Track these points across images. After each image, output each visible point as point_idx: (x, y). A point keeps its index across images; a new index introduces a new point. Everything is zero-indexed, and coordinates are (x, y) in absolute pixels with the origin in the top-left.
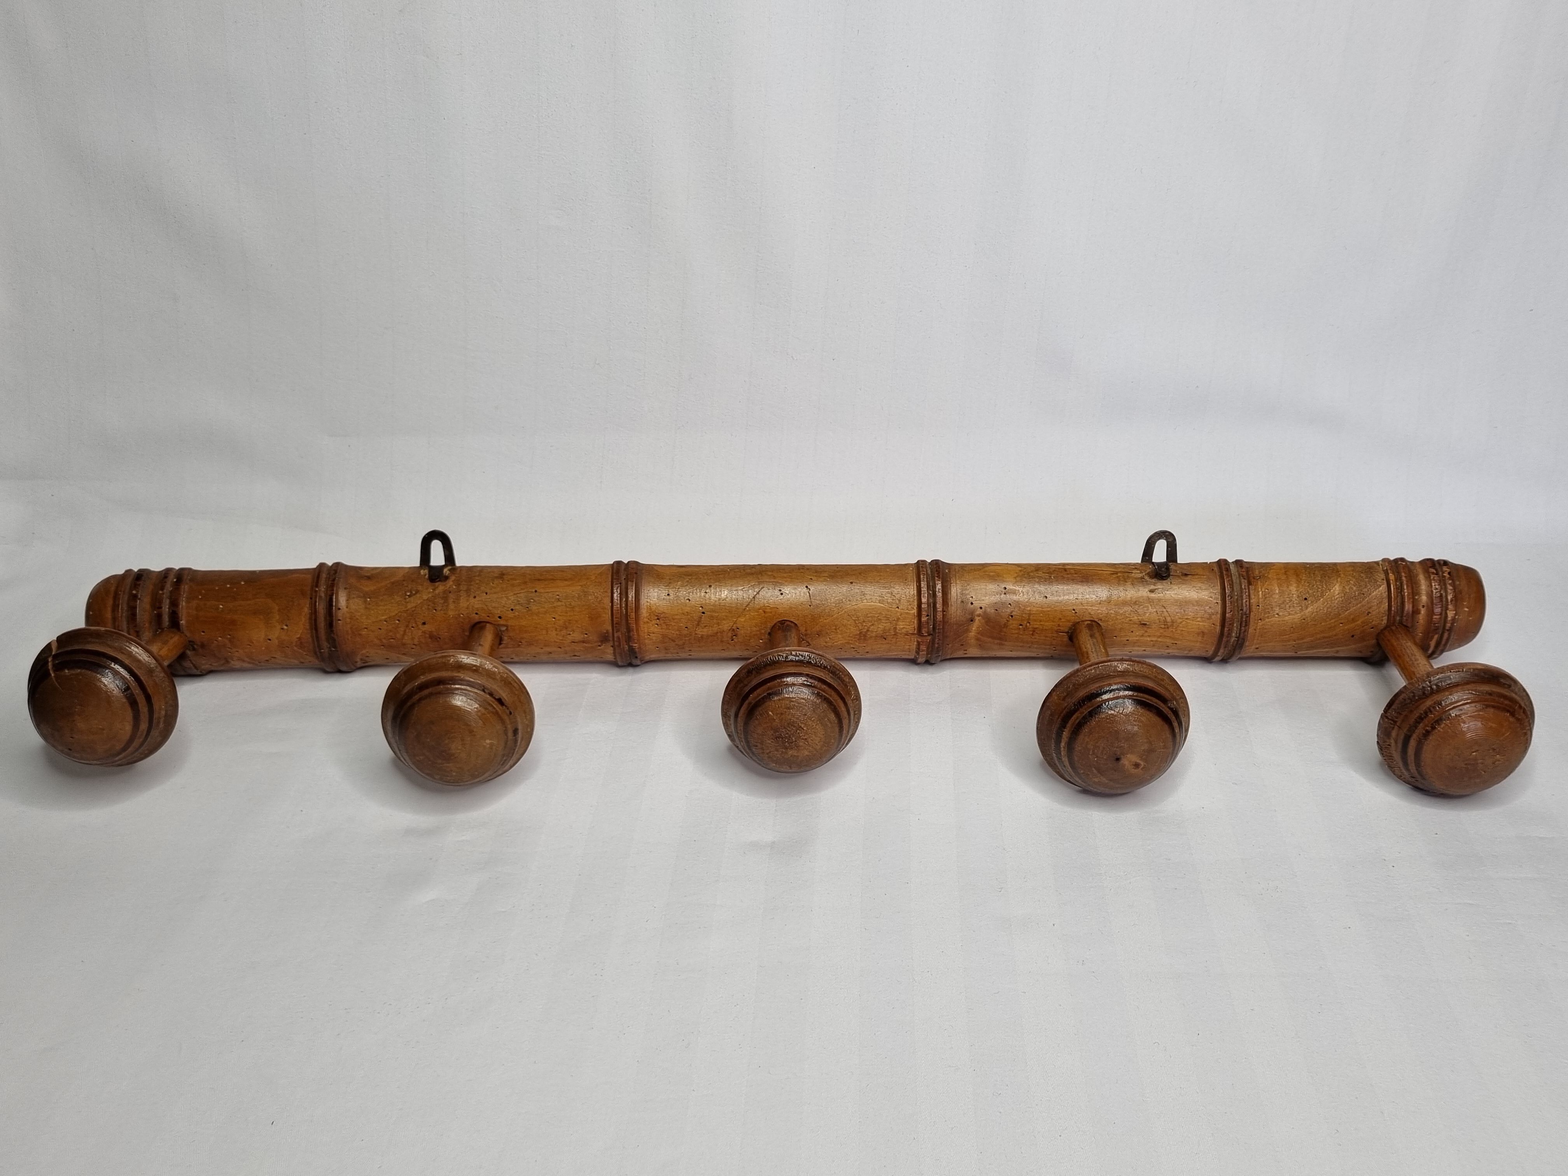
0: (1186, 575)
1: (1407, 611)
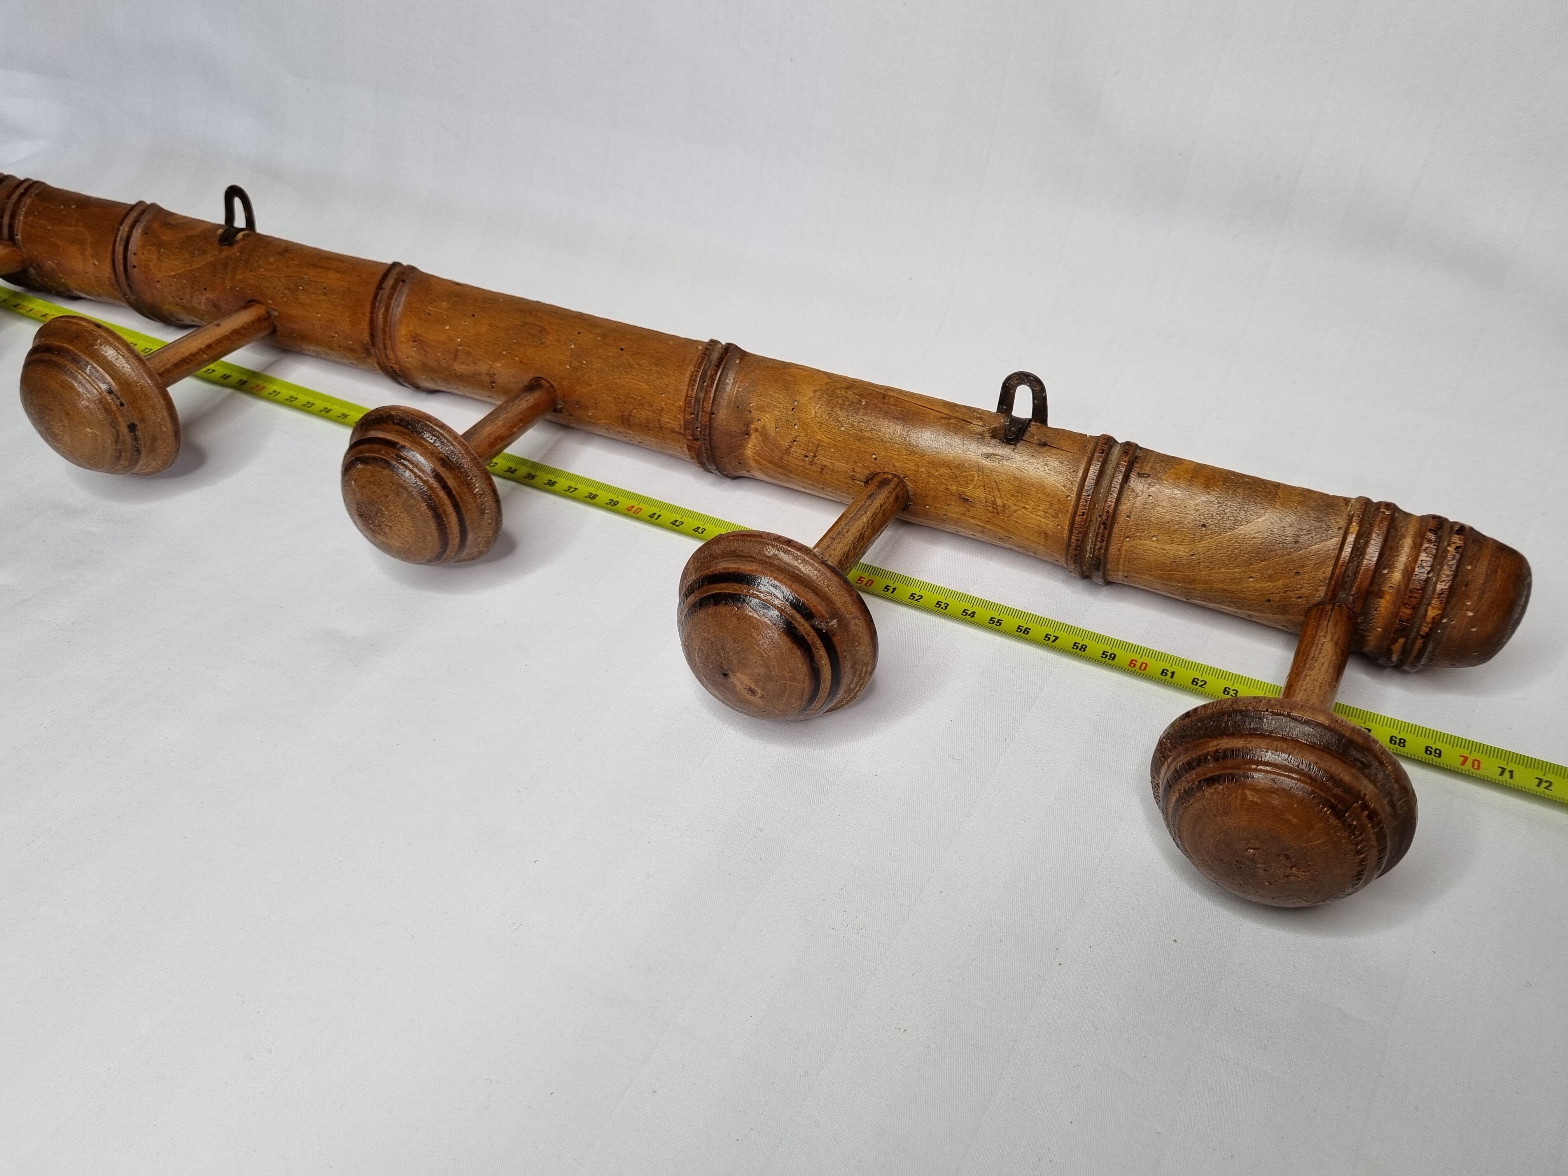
0: (1045, 445)
1: (1359, 588)
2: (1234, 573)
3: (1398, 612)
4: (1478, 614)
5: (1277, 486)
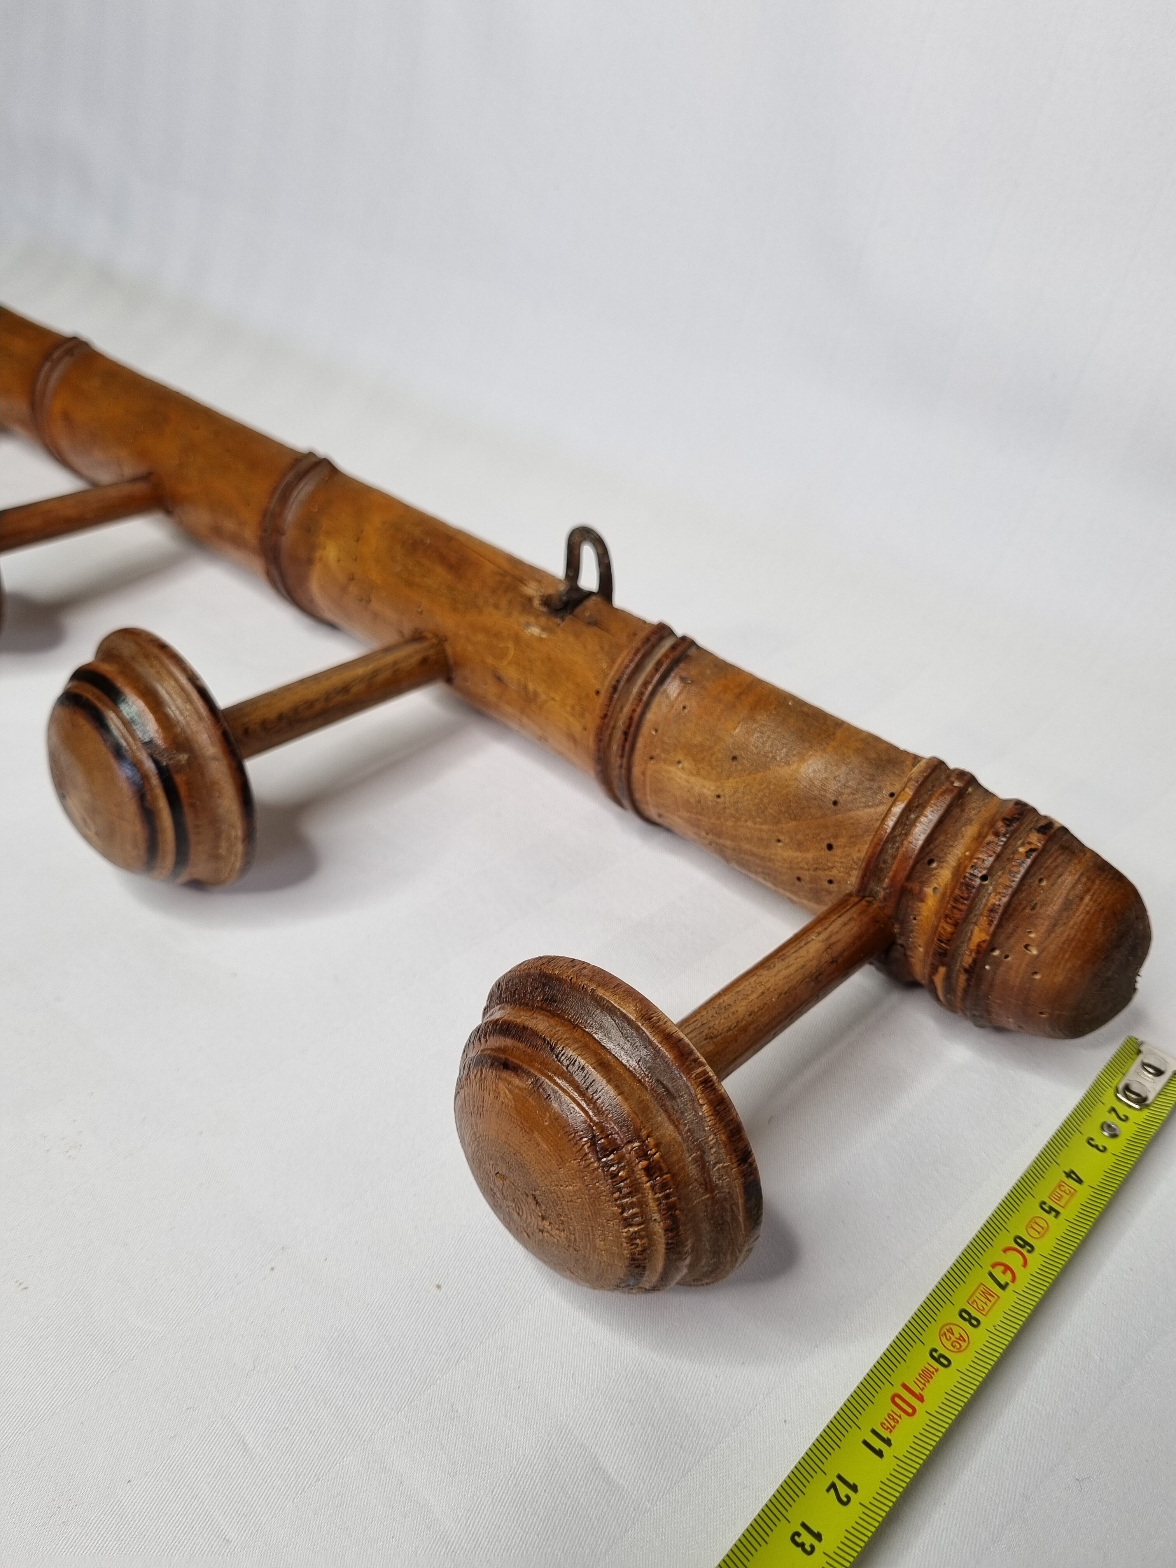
0: (595, 625)
1: (893, 879)
2: (761, 830)
3: (937, 927)
4: (1045, 954)
5: (839, 724)
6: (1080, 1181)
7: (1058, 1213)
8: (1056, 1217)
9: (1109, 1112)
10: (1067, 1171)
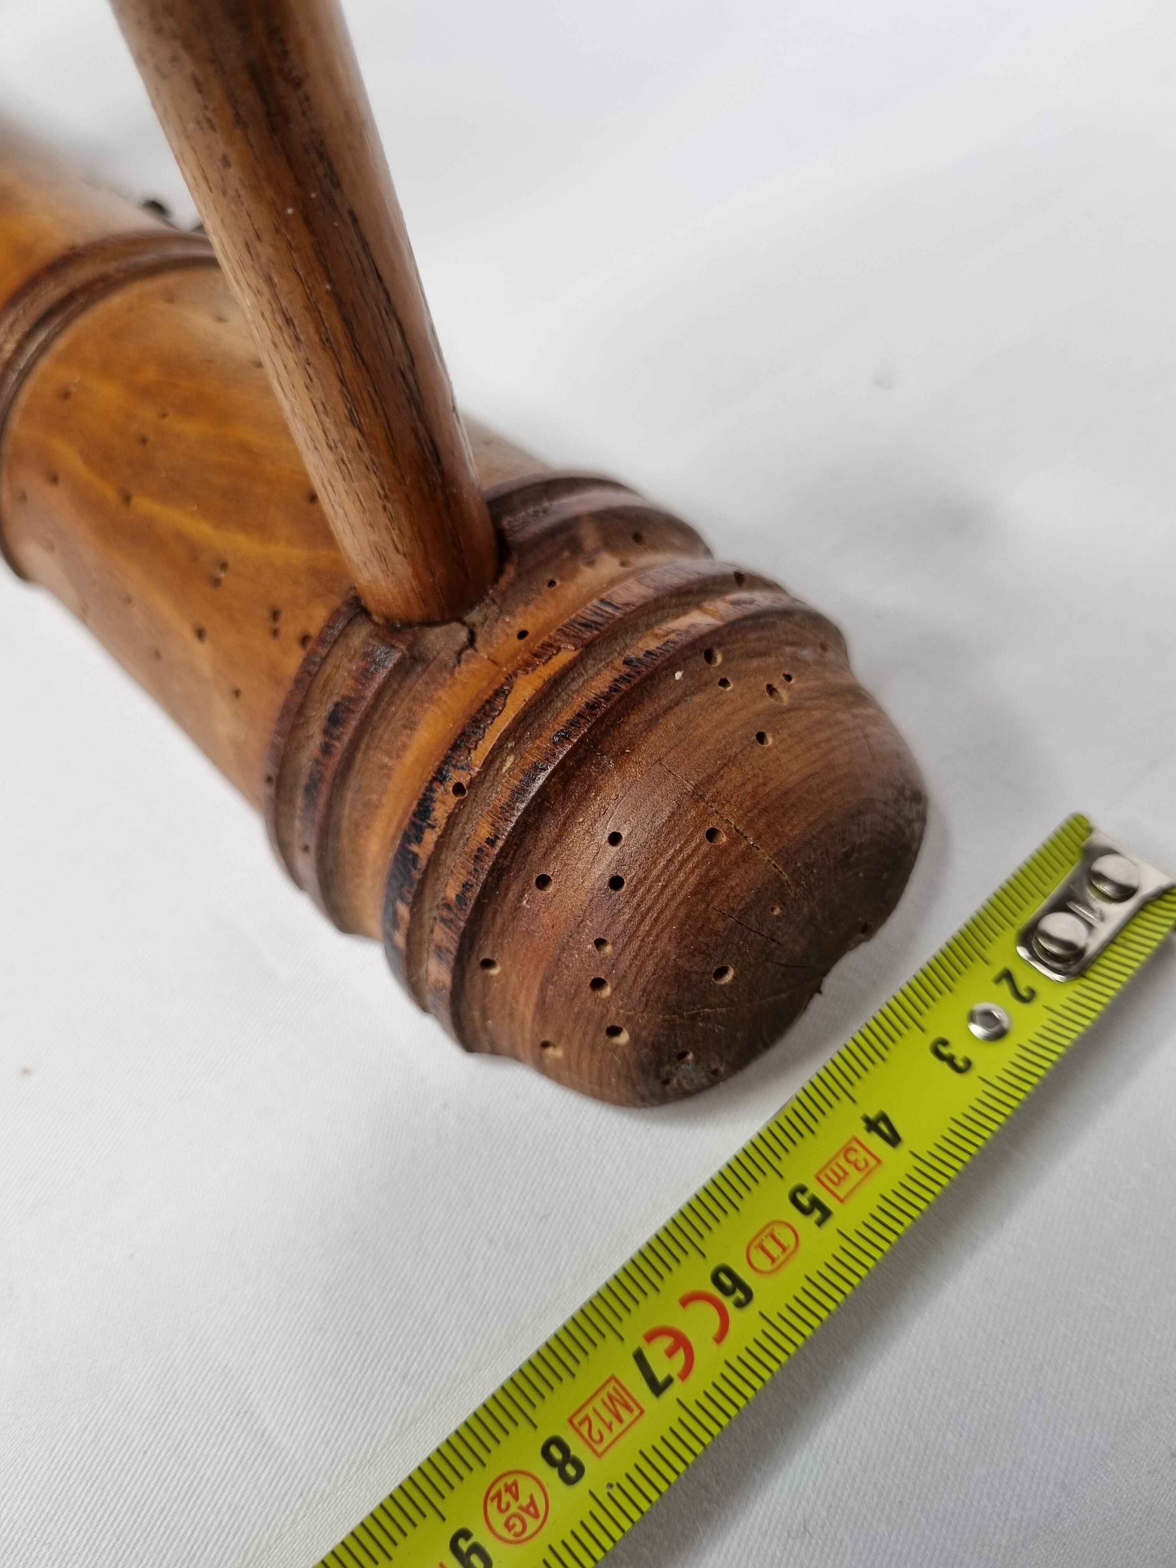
6: (893, 1139)
7: (826, 1213)
8: (820, 1223)
9: (998, 980)
10: (872, 1115)
